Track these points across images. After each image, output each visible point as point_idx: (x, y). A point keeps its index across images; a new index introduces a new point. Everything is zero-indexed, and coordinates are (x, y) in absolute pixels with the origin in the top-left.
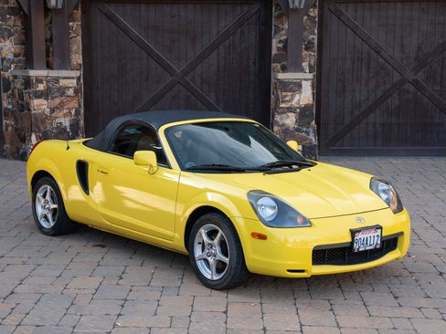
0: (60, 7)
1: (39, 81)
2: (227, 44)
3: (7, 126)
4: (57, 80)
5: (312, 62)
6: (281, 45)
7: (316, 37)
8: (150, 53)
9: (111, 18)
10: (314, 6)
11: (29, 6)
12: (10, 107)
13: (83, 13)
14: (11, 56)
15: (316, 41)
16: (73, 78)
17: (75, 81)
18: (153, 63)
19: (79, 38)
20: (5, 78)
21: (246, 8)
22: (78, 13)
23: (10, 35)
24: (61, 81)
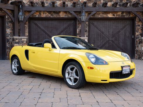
0: (22, 20)
1: (17, 39)
2: (65, 31)
3: (8, 51)
4: (21, 39)
5: (87, 35)
6: (79, 31)
7: (88, 29)
8: (46, 33)
9: (36, 24)
10: (87, 21)
11: (14, 20)
12: (9, 46)
13: (28, 23)
14: (9, 33)
15: (88, 30)
16: (26, 38)
17: (26, 39)
18: (46, 35)
19: (27, 29)
20: (7, 39)
21: (70, 22)
22: (27, 23)
23: (9, 28)
24: (22, 39)
